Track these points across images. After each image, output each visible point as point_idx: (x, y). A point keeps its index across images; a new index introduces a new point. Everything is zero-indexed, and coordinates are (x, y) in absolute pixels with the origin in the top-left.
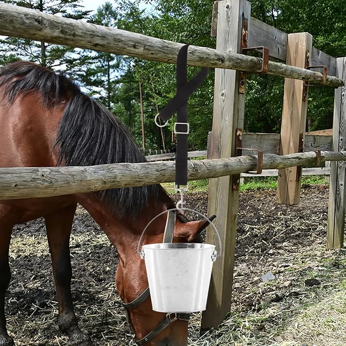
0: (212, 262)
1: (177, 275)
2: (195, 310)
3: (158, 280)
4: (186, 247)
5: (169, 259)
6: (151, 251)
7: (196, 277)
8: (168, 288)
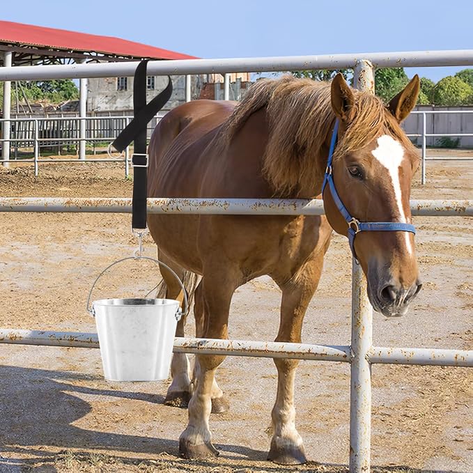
0: (176, 322)
1: (134, 337)
2: (156, 378)
3: (111, 342)
4: (145, 304)
5: (124, 317)
6: (103, 308)
7: (158, 340)
8: (123, 352)
